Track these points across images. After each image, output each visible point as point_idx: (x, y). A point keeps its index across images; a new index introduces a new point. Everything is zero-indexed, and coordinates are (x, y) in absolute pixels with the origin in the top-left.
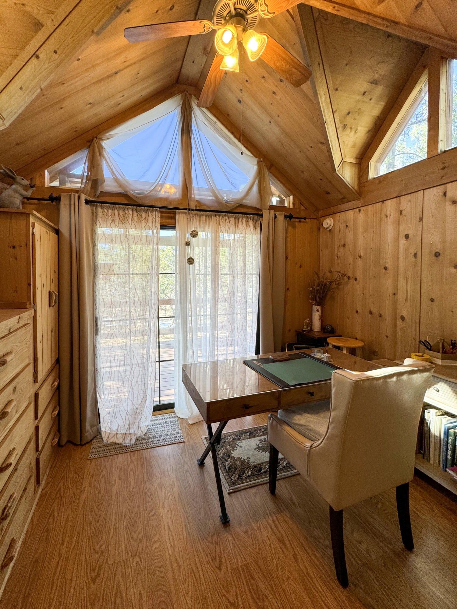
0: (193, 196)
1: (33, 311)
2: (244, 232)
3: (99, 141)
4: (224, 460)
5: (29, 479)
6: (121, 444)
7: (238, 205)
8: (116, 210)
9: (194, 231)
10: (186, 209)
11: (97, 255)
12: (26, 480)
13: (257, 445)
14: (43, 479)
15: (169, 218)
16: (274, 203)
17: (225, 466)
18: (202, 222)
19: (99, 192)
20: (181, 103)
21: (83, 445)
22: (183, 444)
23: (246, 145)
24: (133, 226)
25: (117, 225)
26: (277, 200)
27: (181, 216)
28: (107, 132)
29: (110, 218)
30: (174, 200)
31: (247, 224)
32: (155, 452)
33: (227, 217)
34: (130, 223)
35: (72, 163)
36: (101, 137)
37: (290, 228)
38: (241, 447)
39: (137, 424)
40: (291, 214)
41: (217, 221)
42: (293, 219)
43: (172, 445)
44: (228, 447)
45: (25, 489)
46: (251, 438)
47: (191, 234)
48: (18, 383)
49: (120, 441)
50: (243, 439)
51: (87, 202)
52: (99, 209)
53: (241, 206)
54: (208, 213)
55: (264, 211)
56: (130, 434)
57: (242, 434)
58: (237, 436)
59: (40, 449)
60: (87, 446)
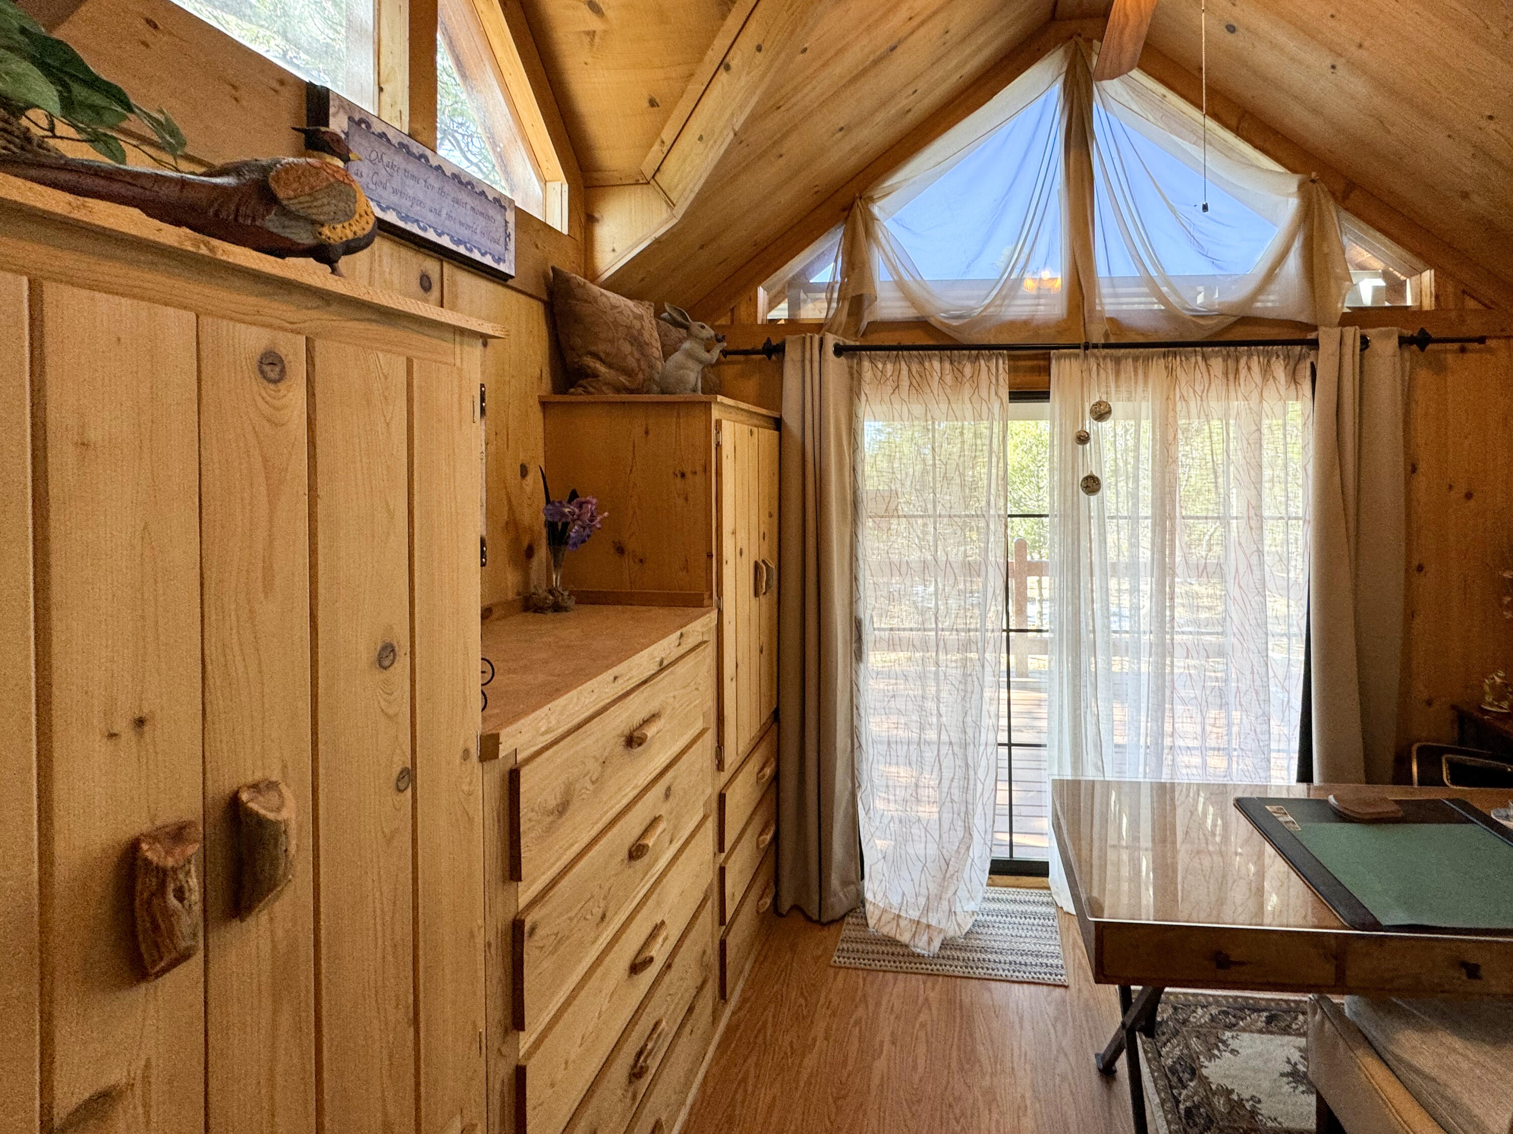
0: (1098, 308)
1: (714, 614)
2: (1255, 395)
3: (867, 204)
4: (1174, 1080)
5: (700, 989)
6: (907, 946)
7: (1235, 319)
8: (903, 363)
9: (1099, 404)
10: (1077, 347)
11: (860, 472)
12: (693, 992)
13: (1289, 1061)
14: (733, 989)
15: (1032, 370)
16: (1367, 300)
17: (1177, 1102)
18: (1123, 375)
19: (864, 323)
20: (1064, 69)
21: (824, 925)
22: (1062, 990)
23: (1258, 142)
24: (943, 397)
25: (905, 397)
26: (1376, 289)
27: (1066, 364)
28: (884, 181)
29: (889, 383)
30: (1047, 325)
31: (1266, 372)
32: (987, 995)
33: (1199, 359)
34: (936, 393)
35: (812, 263)
36: (869, 194)
37: (1424, 375)
38: (1234, 1052)
39: (945, 904)
40: (1422, 331)
41: (1170, 371)
42: (1431, 347)
43: (1033, 987)
44: (1194, 1042)
45: (691, 1010)
46: (1272, 1033)
47: (1091, 412)
48: (675, 778)
49: (905, 938)
50: (1244, 1030)
51: (839, 350)
52: (866, 364)
53: (1245, 320)
54: (1142, 350)
55: (1322, 329)
56: (929, 926)
57: (1242, 1009)
58: (1226, 1013)
59: (727, 921)
60: (833, 928)
